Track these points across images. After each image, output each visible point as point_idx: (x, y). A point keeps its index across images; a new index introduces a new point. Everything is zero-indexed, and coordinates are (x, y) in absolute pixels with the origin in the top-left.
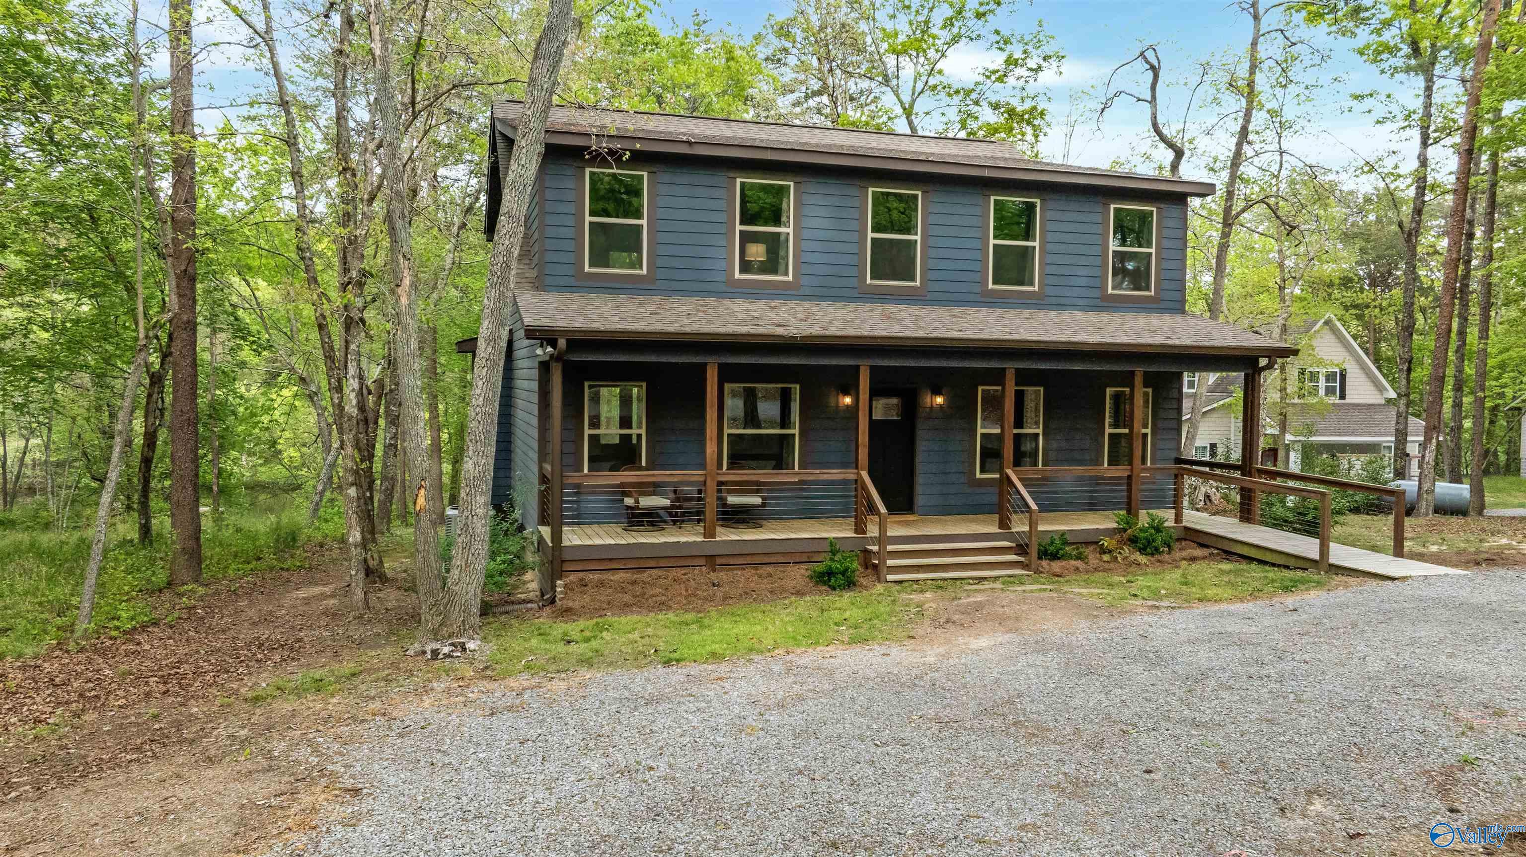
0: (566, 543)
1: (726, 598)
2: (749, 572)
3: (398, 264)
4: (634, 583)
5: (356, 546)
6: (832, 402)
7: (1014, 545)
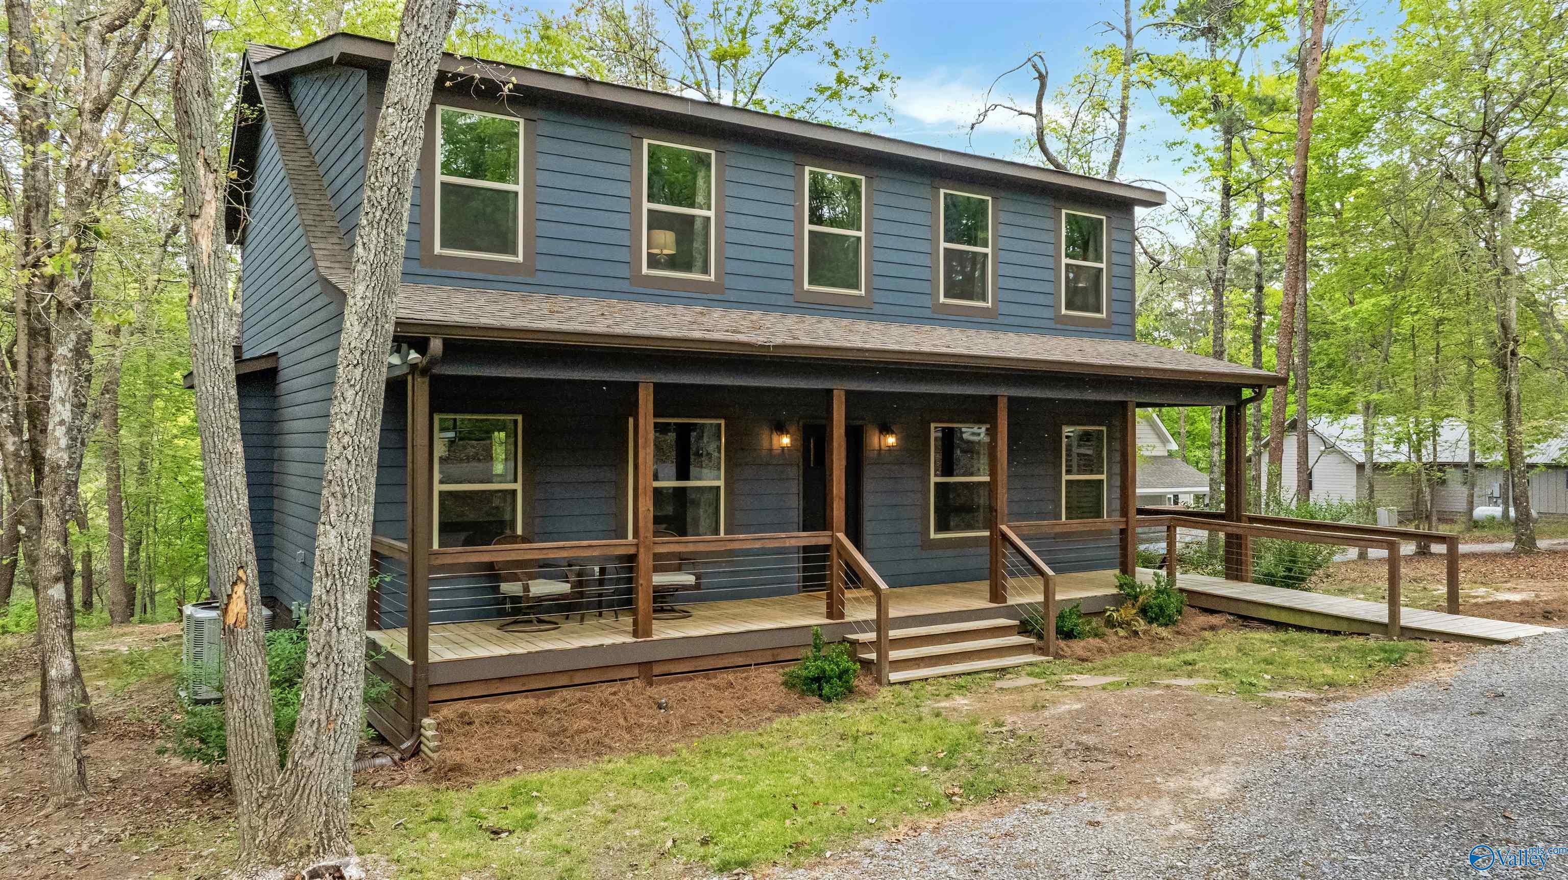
0: (433, 658)
1: (687, 725)
2: (699, 684)
3: (195, 177)
4: (542, 712)
5: (63, 684)
6: (765, 444)
7: (1017, 622)
